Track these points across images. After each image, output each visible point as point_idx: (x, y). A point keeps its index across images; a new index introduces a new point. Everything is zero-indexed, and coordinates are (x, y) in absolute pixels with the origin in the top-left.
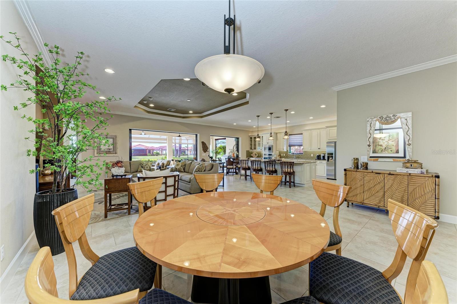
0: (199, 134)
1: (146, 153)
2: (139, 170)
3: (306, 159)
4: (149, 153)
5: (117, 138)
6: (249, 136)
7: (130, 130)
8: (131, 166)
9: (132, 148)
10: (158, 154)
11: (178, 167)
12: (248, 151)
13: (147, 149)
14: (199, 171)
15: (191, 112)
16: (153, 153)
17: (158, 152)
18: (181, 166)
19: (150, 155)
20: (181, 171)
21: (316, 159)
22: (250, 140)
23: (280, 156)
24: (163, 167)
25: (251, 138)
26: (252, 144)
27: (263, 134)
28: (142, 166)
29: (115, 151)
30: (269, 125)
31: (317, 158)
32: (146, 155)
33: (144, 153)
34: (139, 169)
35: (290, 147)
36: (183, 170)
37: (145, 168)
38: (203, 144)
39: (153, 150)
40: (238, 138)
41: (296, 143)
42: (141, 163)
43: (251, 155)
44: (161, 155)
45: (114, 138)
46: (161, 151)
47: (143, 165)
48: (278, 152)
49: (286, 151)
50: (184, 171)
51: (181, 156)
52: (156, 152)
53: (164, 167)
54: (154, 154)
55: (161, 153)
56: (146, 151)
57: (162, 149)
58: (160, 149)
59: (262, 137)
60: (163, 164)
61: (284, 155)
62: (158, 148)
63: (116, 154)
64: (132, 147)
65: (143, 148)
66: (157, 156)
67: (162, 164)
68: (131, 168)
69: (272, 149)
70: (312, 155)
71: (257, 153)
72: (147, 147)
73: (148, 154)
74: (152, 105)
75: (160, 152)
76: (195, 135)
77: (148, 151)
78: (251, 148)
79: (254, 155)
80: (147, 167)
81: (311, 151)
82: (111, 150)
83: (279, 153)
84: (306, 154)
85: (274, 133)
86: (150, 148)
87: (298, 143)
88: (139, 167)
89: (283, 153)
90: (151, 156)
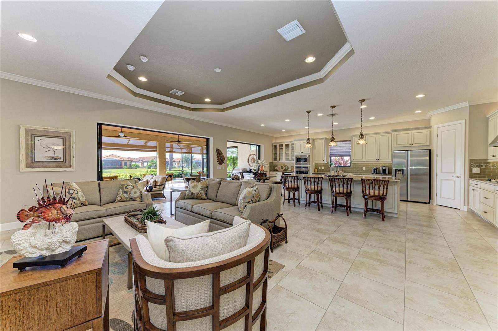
0: (212, 138)
1: (121, 165)
2: (119, 198)
3: (359, 173)
4: (125, 165)
5: (73, 138)
6: (273, 143)
7: (99, 125)
8: (102, 190)
9: (103, 159)
10: (137, 167)
11: (195, 191)
12: (271, 162)
13: (123, 160)
14: (252, 200)
15: (208, 100)
16: (130, 166)
17: (138, 164)
18: (202, 189)
19: (126, 168)
20: (202, 197)
21: (373, 174)
22: (274, 149)
23: (318, 170)
24: (155, 187)
25: (275, 146)
26: (277, 154)
27: (295, 140)
28: (126, 190)
29: (67, 162)
30: (306, 128)
31: (375, 172)
32: (121, 168)
33: (118, 165)
34: (119, 195)
35: (331, 158)
36: (204, 196)
37: (130, 193)
38: (219, 152)
39: (131, 161)
40: (259, 146)
41: (340, 152)
42: (123, 185)
43: (276, 168)
44: (142, 168)
45: (65, 139)
46: (142, 163)
47: (126, 188)
48: (314, 164)
49: (326, 163)
50: (206, 198)
51: (172, 169)
52: (134, 164)
53: (158, 187)
54: (133, 166)
55: (142, 165)
56: (121, 162)
57: (142, 161)
58: (140, 160)
59: (293, 144)
60: (156, 182)
61: (323, 168)
62: (137, 159)
63: (70, 167)
64: (103, 157)
65: (117, 159)
66: (136, 169)
67: (153, 182)
68: (102, 195)
69: (308, 161)
70: (364, 168)
71: (284, 165)
72: (122, 158)
73: (124, 167)
74: (143, 79)
75: (140, 164)
76: (206, 139)
77: (123, 163)
78: (275, 160)
79: (279, 167)
80: (135, 193)
81: (365, 162)
82: (58, 160)
83: (316, 165)
84: (355, 167)
85: (312, 139)
86: (127, 160)
87: (344, 152)
88: (119, 191)
89: (321, 165)
90: (128, 168)
